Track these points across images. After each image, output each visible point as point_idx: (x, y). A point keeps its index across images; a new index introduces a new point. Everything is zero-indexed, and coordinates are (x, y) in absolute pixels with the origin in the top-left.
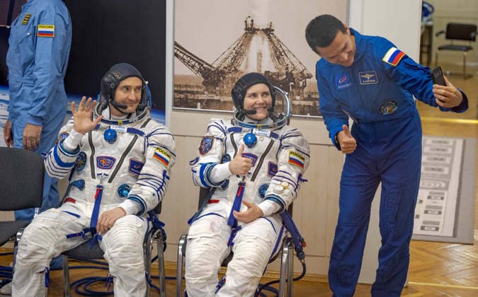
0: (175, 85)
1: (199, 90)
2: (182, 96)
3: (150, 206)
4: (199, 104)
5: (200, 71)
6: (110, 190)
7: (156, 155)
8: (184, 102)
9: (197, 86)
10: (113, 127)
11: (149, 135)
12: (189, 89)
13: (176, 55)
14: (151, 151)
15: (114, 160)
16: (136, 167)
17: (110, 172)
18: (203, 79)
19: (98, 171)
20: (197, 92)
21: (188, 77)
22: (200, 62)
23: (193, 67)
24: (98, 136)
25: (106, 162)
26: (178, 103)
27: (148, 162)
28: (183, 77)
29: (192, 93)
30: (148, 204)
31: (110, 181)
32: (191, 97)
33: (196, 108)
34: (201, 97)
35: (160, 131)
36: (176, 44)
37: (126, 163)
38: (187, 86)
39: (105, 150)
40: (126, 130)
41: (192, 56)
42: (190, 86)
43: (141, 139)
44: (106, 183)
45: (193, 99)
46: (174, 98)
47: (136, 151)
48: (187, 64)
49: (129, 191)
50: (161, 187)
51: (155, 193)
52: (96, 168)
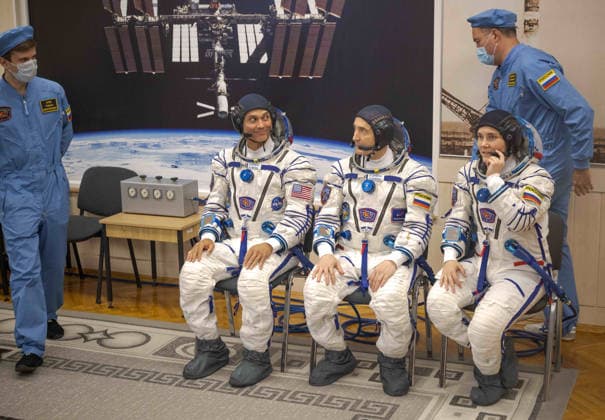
0: (442, 132)
1: (466, 137)
2: (449, 143)
3: (416, 256)
4: (466, 151)
5: (467, 117)
6: (376, 242)
7: (416, 201)
8: (451, 149)
9: (465, 133)
10: (371, 177)
11: (407, 180)
12: (456, 136)
13: (443, 102)
14: (410, 198)
15: (375, 212)
16: (399, 215)
17: (373, 225)
18: (470, 126)
19: (362, 224)
20: (465, 139)
21: (455, 124)
22: (468, 108)
23: (460, 113)
24: (357, 187)
25: (368, 214)
26: (444, 150)
27: (409, 210)
28: (450, 124)
29: (460, 140)
30: (415, 254)
31: (374, 234)
32: (457, 143)
33: (463, 154)
34: (468, 144)
35: (417, 175)
36: (443, 91)
37: (388, 213)
38: (454, 133)
39: (365, 201)
40: (383, 178)
41: (459, 103)
42: (457, 133)
43: (399, 186)
44: (370, 236)
45: (461, 146)
46: (441, 145)
47: (397, 199)
48: (454, 110)
49: (394, 241)
50: (426, 233)
51: (421, 241)
52: (360, 222)
